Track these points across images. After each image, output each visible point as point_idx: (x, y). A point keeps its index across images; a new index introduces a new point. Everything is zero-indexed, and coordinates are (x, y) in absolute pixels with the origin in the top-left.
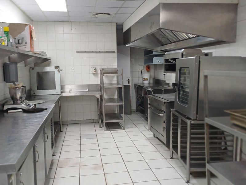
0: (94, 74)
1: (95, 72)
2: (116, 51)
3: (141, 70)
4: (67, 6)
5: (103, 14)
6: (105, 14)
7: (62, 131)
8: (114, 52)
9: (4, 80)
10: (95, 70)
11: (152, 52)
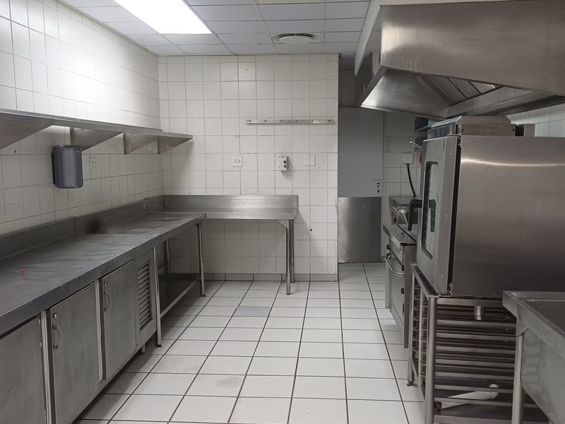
0: (283, 171)
1: (285, 166)
2: (336, 119)
3: (408, 165)
4: (205, 22)
5: (293, 35)
6: (297, 35)
7: (204, 296)
8: (330, 122)
9: (54, 183)
10: (285, 162)
11: (425, 122)
